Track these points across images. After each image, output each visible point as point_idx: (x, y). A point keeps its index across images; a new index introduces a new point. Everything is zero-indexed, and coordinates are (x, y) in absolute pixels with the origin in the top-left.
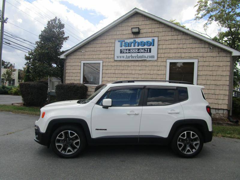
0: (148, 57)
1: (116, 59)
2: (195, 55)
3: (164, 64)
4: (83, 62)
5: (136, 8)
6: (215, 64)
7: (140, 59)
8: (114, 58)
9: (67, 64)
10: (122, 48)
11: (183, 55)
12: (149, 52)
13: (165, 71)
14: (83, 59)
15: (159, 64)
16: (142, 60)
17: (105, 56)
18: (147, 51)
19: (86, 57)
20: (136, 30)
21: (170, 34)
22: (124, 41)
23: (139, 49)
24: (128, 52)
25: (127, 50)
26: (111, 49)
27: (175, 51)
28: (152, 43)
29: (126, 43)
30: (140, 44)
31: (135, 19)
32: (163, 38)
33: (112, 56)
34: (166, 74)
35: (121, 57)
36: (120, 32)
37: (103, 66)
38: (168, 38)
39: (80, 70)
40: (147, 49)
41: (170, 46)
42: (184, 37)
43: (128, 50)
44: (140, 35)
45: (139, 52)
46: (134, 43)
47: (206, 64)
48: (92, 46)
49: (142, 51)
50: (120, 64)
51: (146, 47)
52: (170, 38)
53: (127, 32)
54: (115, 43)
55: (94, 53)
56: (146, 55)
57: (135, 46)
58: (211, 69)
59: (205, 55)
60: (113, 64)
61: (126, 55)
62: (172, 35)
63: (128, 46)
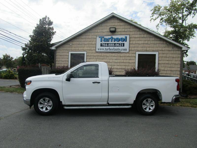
0: (122, 50)
1: (97, 50)
2: (157, 49)
3: (134, 55)
4: (70, 53)
5: (113, 13)
6: (171, 55)
7: (116, 51)
8: (96, 50)
9: (57, 54)
10: (101, 42)
11: (148, 49)
12: (122, 46)
13: (135, 60)
14: (70, 51)
15: (130, 55)
16: (117, 52)
17: (88, 48)
18: (122, 45)
19: (73, 49)
20: (113, 29)
21: (138, 33)
22: (104, 37)
23: (115, 44)
24: (106, 45)
25: (106, 44)
26: (93, 43)
27: (142, 46)
28: (125, 40)
29: (105, 39)
30: (116, 40)
31: (112, 21)
32: (133, 36)
33: (94, 48)
34: (135, 63)
35: (101, 49)
36: (101, 30)
37: (87, 56)
38: (136, 36)
39: (68, 59)
40: (122, 43)
41: (138, 42)
42: (148, 36)
43: (107, 44)
44: (116, 33)
45: (115, 46)
46: (112, 39)
47: (165, 55)
48: (78, 40)
49: (118, 45)
50: (100, 54)
51: (120, 42)
52: (138, 36)
53: (106, 30)
54: (96, 38)
55: (79, 46)
56: (121, 48)
57: (112, 41)
58: (167, 59)
59: (164, 49)
60: (95, 54)
61: (105, 48)
62: (140, 34)
63: (106, 41)
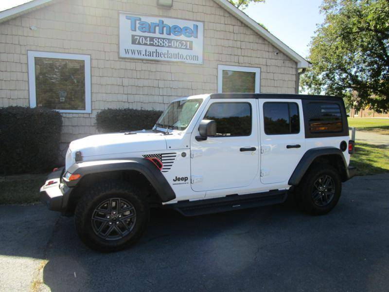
1: (123, 54)
2: (257, 61)
3: (213, 72)
4: (32, 55)
6: (280, 76)
7: (173, 60)
8: (118, 52)
10: (134, 33)
11: (241, 59)
12: (188, 47)
13: (216, 84)
14: (32, 48)
15: (206, 71)
16: (177, 62)
17: (95, 46)
18: (186, 45)
21: (222, 20)
22: (140, 19)
23: (170, 41)
24: (148, 43)
25: (146, 38)
26: (110, 31)
27: (230, 51)
28: (194, 33)
29: (142, 24)
30: (172, 30)
32: (211, 26)
33: (114, 48)
34: (217, 90)
35: (133, 52)
37: (92, 67)
38: (219, 27)
39: (25, 75)
40: (186, 41)
42: (242, 30)
43: (148, 39)
44: (172, 13)
45: (171, 47)
46: (161, 26)
47: (271, 76)
49: (177, 44)
51: (183, 38)
52: (222, 27)
54: (118, 19)
56: (184, 53)
57: (163, 33)
58: (275, 84)
60: (117, 65)
61: (145, 50)
62: (226, 23)
63: (147, 30)
